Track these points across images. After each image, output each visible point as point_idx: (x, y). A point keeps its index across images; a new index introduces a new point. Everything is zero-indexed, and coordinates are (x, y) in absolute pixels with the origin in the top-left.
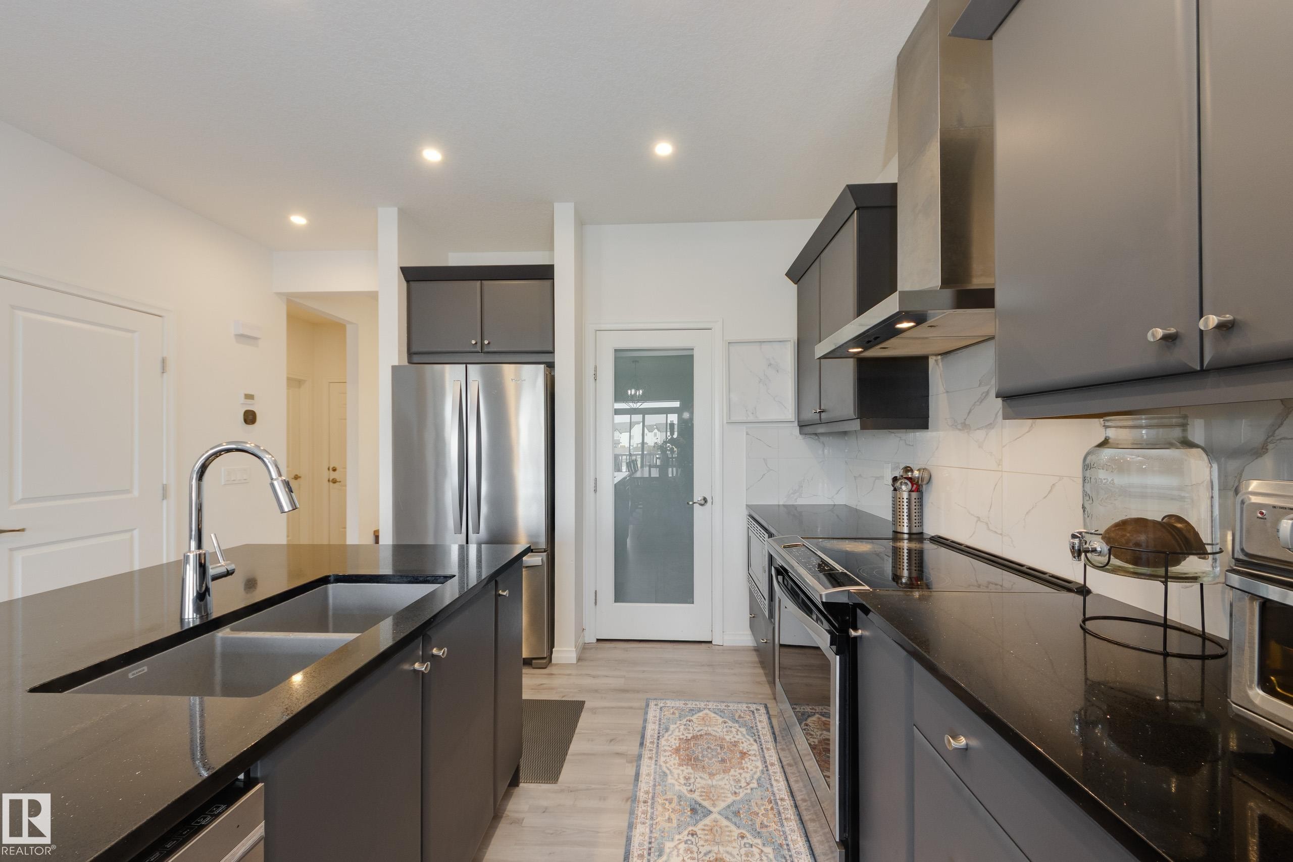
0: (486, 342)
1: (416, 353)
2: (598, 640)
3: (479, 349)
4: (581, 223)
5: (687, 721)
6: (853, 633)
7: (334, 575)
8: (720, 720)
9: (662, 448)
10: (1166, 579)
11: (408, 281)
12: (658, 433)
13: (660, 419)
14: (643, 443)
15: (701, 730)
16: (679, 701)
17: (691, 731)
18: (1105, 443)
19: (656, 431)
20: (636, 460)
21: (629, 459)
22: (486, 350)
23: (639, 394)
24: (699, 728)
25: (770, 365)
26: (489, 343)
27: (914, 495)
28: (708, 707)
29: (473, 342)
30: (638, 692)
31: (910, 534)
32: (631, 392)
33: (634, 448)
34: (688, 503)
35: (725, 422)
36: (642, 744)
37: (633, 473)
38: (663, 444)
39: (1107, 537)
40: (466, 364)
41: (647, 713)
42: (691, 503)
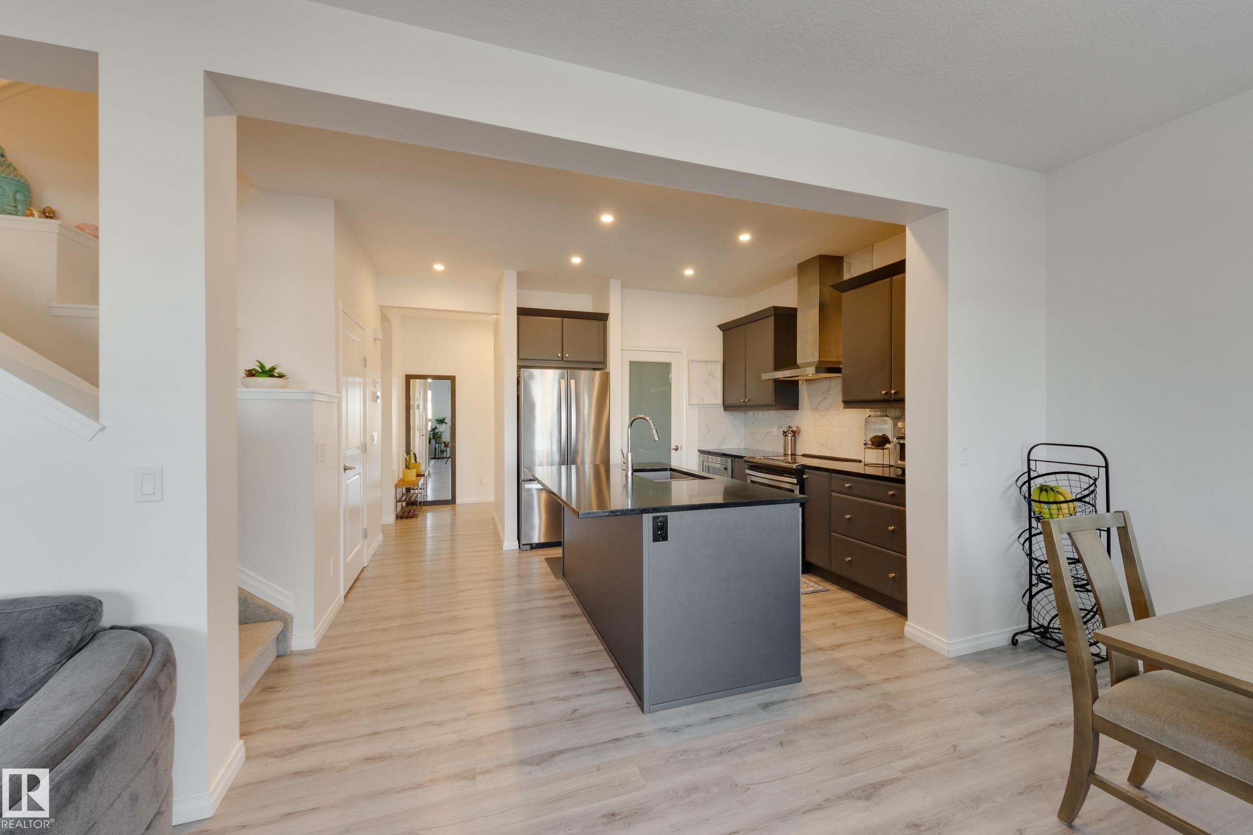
0: (567, 356)
1: (521, 361)
3: (561, 359)
6: (804, 476)
10: (883, 449)
11: (519, 316)
18: (870, 416)
22: (566, 360)
25: (710, 374)
27: (793, 438)
29: (558, 355)
31: (791, 454)
35: (688, 405)
39: (871, 440)
42: (670, 449)
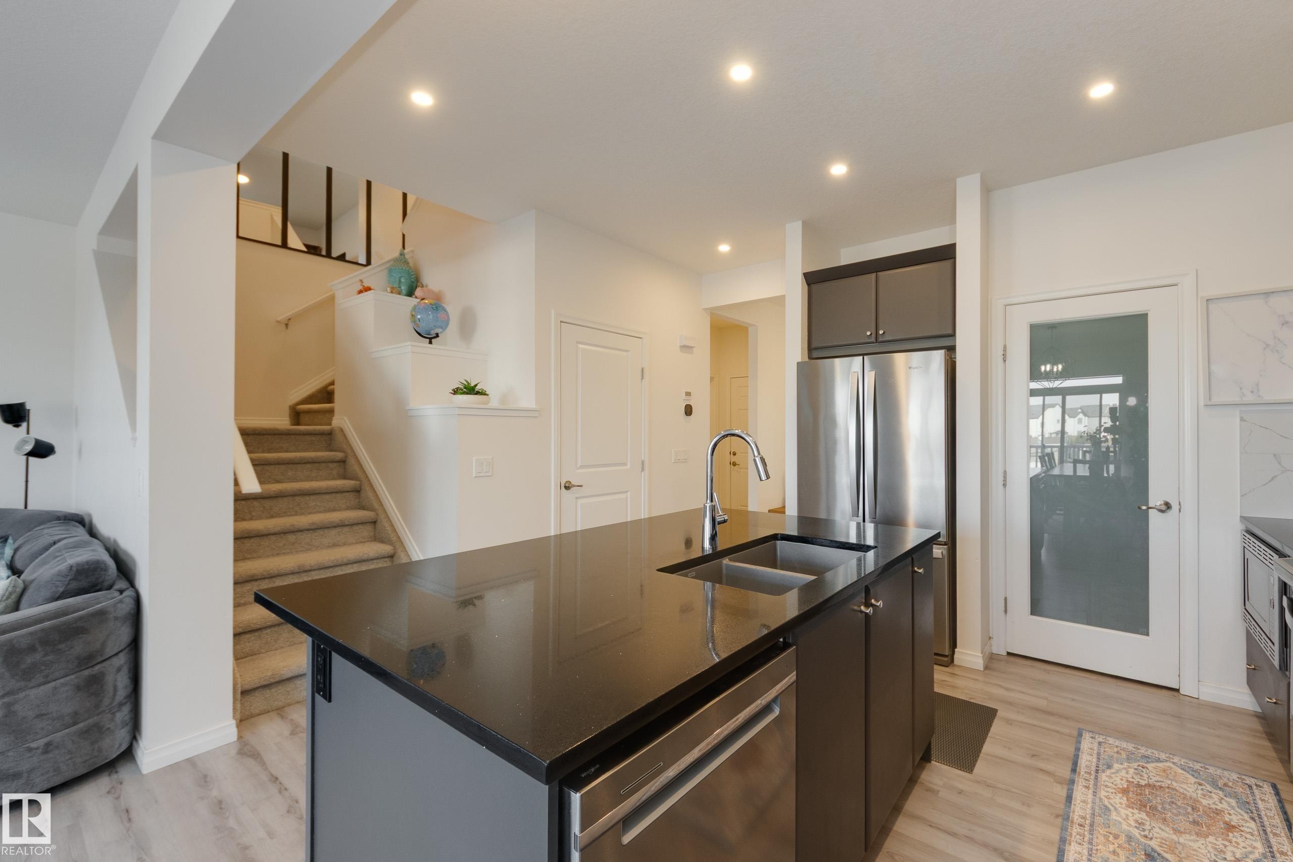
0: (881, 332)
1: (817, 349)
2: (1009, 654)
3: (873, 339)
4: (987, 191)
5: (1139, 766)
7: (781, 534)
8: (1193, 780)
9: (1094, 439)
11: (809, 284)
12: (1085, 420)
13: (1092, 400)
14: (1063, 432)
15: (1161, 781)
16: (1126, 743)
17: (1145, 778)
19: (1081, 416)
20: (1052, 453)
21: (1042, 452)
22: (880, 339)
23: (1058, 370)
24: (1157, 778)
25: (1285, 323)
26: (884, 333)
28: (1172, 760)
29: (868, 333)
30: (1067, 718)
32: (1045, 368)
33: (1050, 438)
34: (1139, 508)
35: (1202, 403)
36: (1074, 770)
37: (1048, 470)
38: (1095, 433)
40: (863, 355)
41: (1080, 743)
42: (1144, 508)
